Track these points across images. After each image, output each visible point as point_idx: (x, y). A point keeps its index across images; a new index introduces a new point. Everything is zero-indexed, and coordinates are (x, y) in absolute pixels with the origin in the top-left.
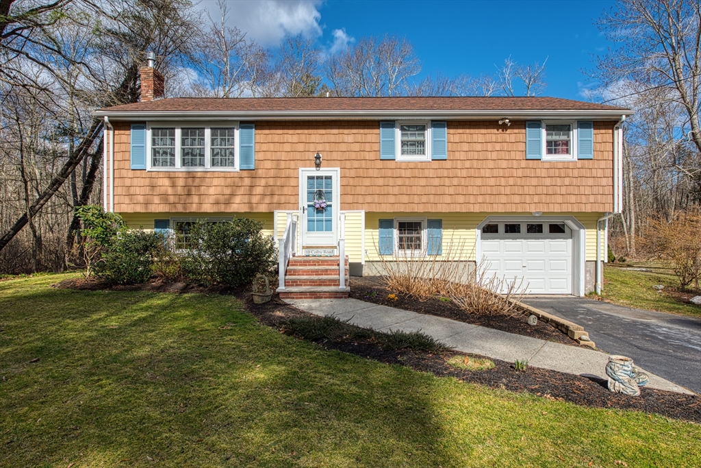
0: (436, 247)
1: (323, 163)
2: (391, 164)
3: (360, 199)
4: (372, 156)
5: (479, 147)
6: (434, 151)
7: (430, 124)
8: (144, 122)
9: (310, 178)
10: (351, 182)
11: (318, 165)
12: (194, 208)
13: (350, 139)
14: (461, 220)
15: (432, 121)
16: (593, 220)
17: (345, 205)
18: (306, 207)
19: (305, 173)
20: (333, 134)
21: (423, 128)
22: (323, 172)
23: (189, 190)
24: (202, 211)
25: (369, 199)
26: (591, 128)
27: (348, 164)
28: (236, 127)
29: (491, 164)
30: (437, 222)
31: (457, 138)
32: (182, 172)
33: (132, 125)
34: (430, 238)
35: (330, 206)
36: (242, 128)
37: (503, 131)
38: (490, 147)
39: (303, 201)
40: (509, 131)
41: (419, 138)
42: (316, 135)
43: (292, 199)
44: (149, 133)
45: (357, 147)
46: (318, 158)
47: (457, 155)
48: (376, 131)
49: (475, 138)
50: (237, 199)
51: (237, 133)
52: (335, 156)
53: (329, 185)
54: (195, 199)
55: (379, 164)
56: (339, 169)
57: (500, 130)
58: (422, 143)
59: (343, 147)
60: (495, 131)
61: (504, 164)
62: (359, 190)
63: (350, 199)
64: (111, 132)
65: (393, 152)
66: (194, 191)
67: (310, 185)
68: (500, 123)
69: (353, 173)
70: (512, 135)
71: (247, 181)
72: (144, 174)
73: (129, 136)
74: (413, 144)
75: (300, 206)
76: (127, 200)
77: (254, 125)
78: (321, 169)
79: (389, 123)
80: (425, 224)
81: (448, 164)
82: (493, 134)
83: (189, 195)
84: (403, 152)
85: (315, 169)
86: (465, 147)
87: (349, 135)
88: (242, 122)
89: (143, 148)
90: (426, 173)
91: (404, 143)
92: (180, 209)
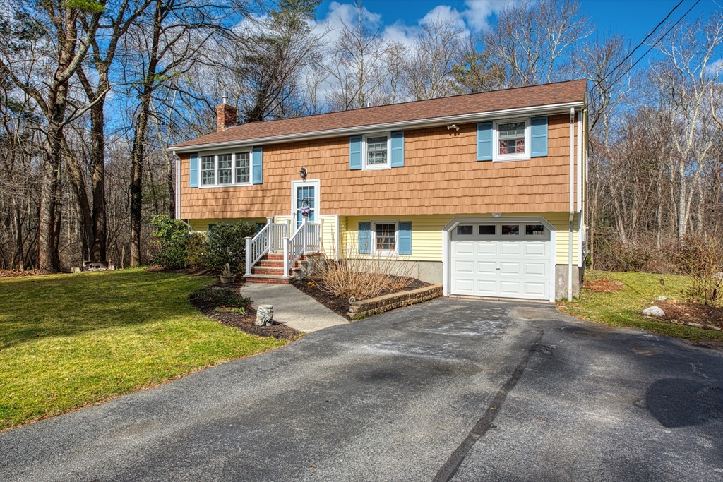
0: (405, 247)
1: (308, 175)
2: (358, 174)
3: (336, 205)
4: (344, 167)
5: (432, 152)
6: (394, 159)
7: (389, 136)
8: (197, 153)
9: (299, 189)
10: (328, 190)
11: (305, 177)
12: (228, 215)
13: (328, 154)
14: (430, 222)
15: (392, 132)
17: (324, 211)
18: (296, 213)
19: (297, 183)
20: (314, 151)
21: (385, 139)
22: (308, 183)
23: (225, 202)
25: (341, 205)
26: (545, 124)
27: (327, 175)
28: (251, 151)
29: (443, 168)
31: (413, 146)
32: (219, 188)
33: (191, 155)
34: (402, 240)
35: (313, 211)
36: (254, 151)
37: (455, 135)
38: (443, 151)
39: (294, 209)
40: (461, 135)
42: (302, 153)
43: (286, 207)
44: (200, 160)
45: (332, 160)
47: (414, 162)
48: (347, 145)
49: (429, 144)
50: (255, 208)
51: (251, 155)
52: (317, 169)
53: (312, 194)
54: (229, 208)
55: (349, 174)
56: (319, 180)
57: (453, 135)
58: (384, 153)
59: (322, 161)
60: (448, 136)
61: (456, 167)
62: (334, 197)
63: (327, 205)
64: (179, 161)
65: (360, 163)
68: (449, 128)
69: (329, 183)
70: (463, 138)
71: (260, 193)
72: (198, 190)
73: (188, 163)
74: (378, 154)
75: (292, 212)
76: (188, 210)
77: (261, 149)
78: (307, 180)
79: (357, 138)
81: (405, 171)
82: (445, 139)
83: (225, 205)
84: (369, 162)
85: (302, 181)
86: (421, 153)
87: (326, 151)
88: (254, 147)
89: (196, 171)
90: (387, 180)
91: (370, 154)
92: (220, 216)
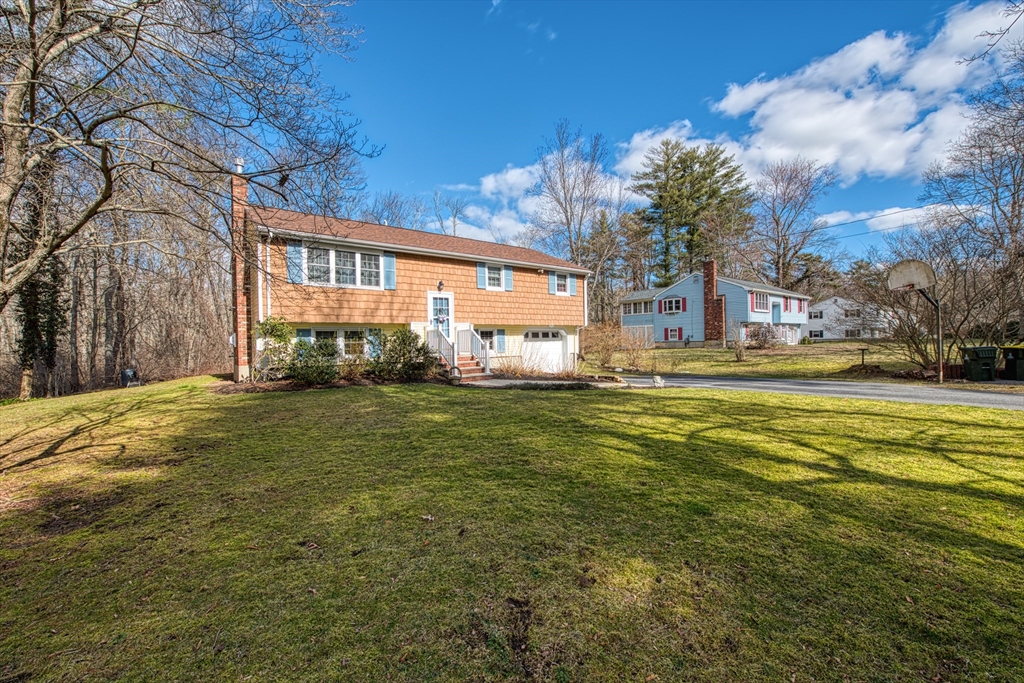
0: (502, 347)
1: (444, 288)
2: (484, 292)
4: (472, 286)
5: (527, 284)
6: (507, 286)
7: (504, 268)
8: (300, 241)
9: (435, 299)
10: (460, 303)
11: (439, 289)
13: (459, 272)
14: (514, 329)
15: (505, 266)
16: (571, 329)
17: (457, 319)
19: (432, 294)
20: (448, 268)
21: (499, 269)
22: (443, 294)
23: (341, 304)
24: (352, 321)
26: (575, 278)
27: (458, 290)
28: (381, 255)
29: (533, 296)
30: (501, 332)
31: (517, 278)
32: (336, 288)
33: (288, 242)
34: (499, 342)
35: (448, 319)
36: (385, 256)
37: (539, 276)
38: (532, 285)
39: (431, 315)
40: (542, 277)
41: (497, 276)
42: (439, 267)
43: (423, 314)
44: (305, 251)
45: (463, 278)
46: (441, 284)
47: (517, 289)
48: (475, 268)
50: (382, 313)
51: (382, 260)
52: (451, 284)
53: (447, 305)
55: (477, 291)
56: (453, 293)
58: (499, 279)
59: (455, 278)
60: (536, 276)
61: (539, 296)
62: (465, 309)
63: (460, 315)
64: (268, 246)
65: (484, 284)
66: (345, 305)
67: (435, 304)
68: (539, 271)
69: (461, 297)
71: (389, 299)
72: (300, 287)
74: (494, 279)
75: (429, 319)
77: (395, 254)
78: (442, 292)
79: (482, 265)
80: (495, 332)
81: (513, 294)
82: (535, 278)
83: (341, 308)
84: (490, 284)
85: (438, 291)
86: (521, 284)
87: (459, 270)
88: (385, 251)
90: (502, 299)
91: (490, 279)
92: (333, 319)
